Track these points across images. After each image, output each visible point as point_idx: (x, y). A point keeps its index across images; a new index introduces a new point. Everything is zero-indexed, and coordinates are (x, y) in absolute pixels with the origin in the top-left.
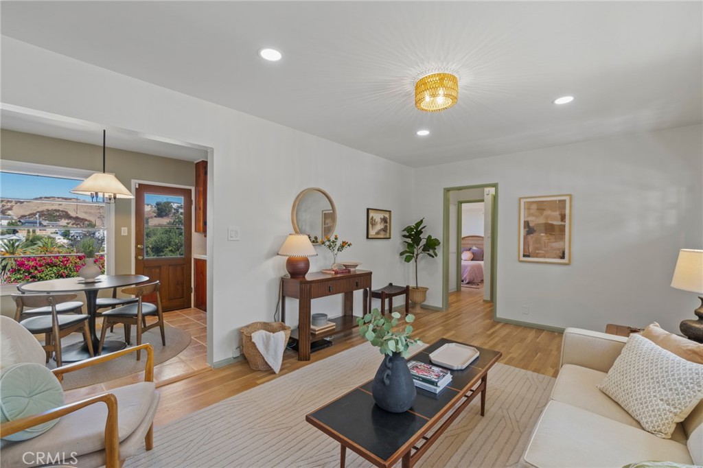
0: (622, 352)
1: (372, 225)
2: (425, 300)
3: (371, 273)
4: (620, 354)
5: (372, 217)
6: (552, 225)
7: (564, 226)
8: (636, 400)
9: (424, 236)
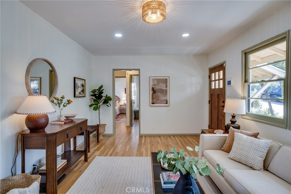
0: (235, 138)
1: (77, 88)
2: (105, 131)
3: (87, 120)
4: (234, 139)
5: (77, 83)
6: (163, 90)
7: (167, 90)
8: (251, 159)
9: (104, 95)
